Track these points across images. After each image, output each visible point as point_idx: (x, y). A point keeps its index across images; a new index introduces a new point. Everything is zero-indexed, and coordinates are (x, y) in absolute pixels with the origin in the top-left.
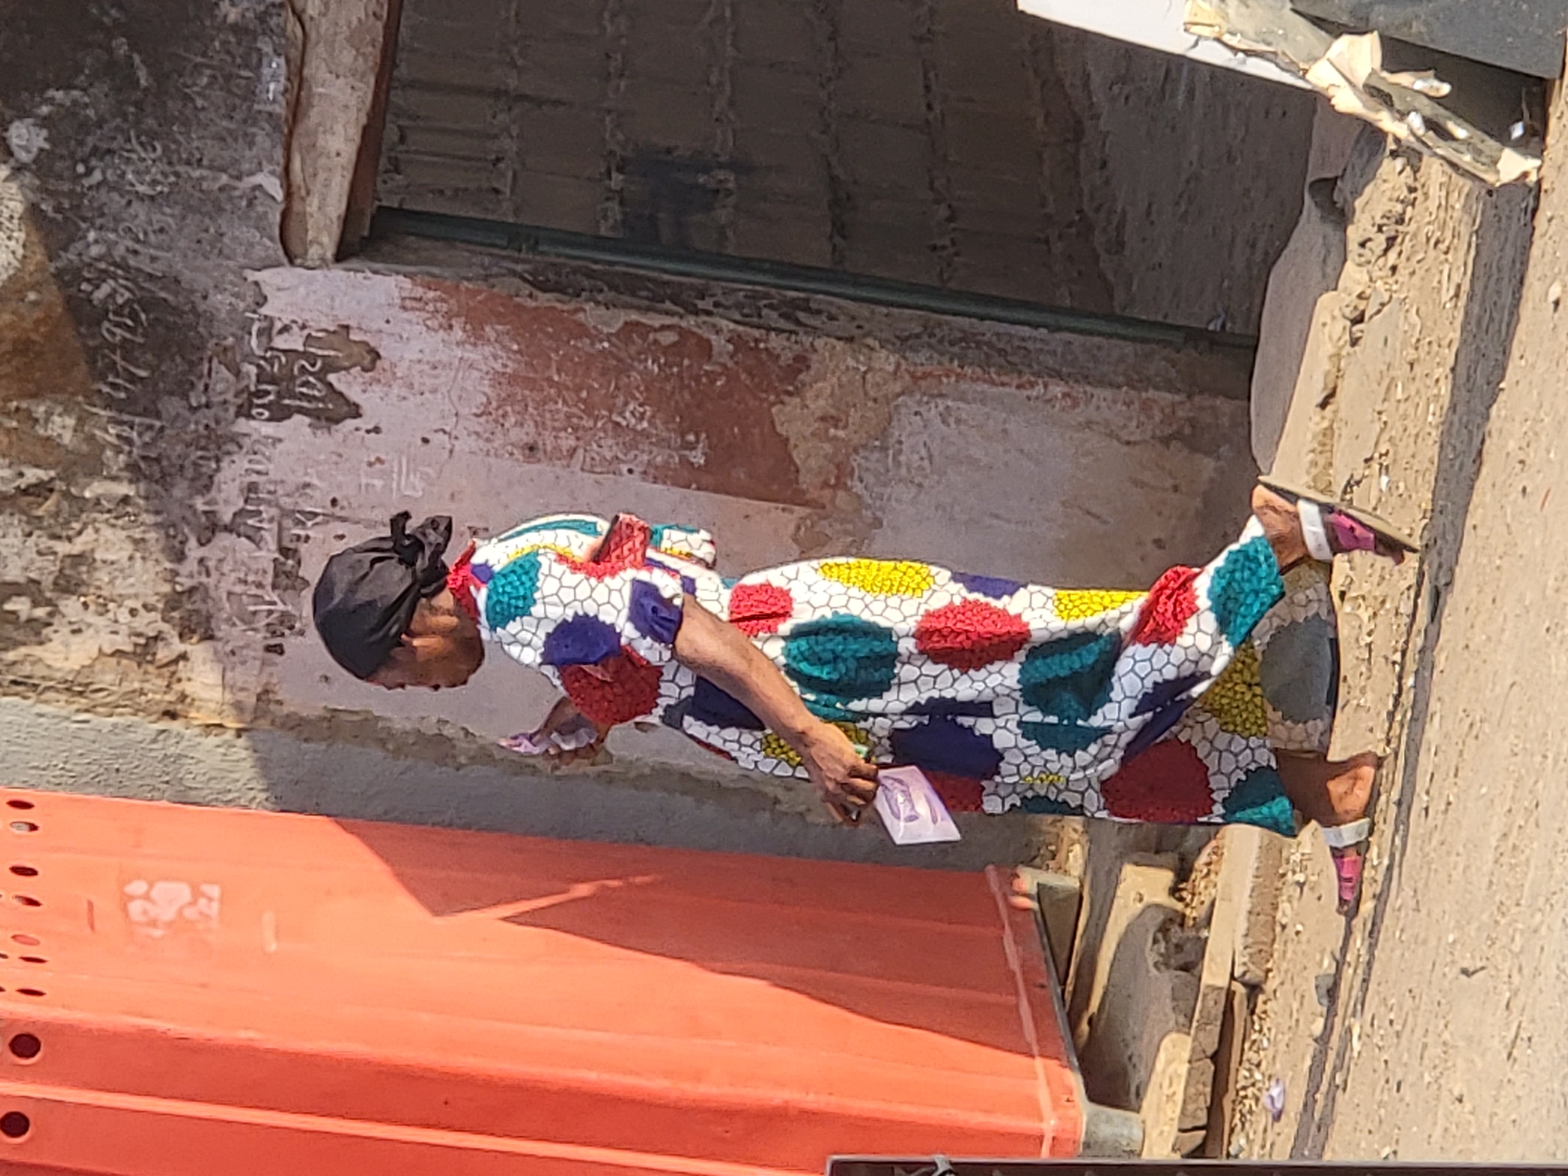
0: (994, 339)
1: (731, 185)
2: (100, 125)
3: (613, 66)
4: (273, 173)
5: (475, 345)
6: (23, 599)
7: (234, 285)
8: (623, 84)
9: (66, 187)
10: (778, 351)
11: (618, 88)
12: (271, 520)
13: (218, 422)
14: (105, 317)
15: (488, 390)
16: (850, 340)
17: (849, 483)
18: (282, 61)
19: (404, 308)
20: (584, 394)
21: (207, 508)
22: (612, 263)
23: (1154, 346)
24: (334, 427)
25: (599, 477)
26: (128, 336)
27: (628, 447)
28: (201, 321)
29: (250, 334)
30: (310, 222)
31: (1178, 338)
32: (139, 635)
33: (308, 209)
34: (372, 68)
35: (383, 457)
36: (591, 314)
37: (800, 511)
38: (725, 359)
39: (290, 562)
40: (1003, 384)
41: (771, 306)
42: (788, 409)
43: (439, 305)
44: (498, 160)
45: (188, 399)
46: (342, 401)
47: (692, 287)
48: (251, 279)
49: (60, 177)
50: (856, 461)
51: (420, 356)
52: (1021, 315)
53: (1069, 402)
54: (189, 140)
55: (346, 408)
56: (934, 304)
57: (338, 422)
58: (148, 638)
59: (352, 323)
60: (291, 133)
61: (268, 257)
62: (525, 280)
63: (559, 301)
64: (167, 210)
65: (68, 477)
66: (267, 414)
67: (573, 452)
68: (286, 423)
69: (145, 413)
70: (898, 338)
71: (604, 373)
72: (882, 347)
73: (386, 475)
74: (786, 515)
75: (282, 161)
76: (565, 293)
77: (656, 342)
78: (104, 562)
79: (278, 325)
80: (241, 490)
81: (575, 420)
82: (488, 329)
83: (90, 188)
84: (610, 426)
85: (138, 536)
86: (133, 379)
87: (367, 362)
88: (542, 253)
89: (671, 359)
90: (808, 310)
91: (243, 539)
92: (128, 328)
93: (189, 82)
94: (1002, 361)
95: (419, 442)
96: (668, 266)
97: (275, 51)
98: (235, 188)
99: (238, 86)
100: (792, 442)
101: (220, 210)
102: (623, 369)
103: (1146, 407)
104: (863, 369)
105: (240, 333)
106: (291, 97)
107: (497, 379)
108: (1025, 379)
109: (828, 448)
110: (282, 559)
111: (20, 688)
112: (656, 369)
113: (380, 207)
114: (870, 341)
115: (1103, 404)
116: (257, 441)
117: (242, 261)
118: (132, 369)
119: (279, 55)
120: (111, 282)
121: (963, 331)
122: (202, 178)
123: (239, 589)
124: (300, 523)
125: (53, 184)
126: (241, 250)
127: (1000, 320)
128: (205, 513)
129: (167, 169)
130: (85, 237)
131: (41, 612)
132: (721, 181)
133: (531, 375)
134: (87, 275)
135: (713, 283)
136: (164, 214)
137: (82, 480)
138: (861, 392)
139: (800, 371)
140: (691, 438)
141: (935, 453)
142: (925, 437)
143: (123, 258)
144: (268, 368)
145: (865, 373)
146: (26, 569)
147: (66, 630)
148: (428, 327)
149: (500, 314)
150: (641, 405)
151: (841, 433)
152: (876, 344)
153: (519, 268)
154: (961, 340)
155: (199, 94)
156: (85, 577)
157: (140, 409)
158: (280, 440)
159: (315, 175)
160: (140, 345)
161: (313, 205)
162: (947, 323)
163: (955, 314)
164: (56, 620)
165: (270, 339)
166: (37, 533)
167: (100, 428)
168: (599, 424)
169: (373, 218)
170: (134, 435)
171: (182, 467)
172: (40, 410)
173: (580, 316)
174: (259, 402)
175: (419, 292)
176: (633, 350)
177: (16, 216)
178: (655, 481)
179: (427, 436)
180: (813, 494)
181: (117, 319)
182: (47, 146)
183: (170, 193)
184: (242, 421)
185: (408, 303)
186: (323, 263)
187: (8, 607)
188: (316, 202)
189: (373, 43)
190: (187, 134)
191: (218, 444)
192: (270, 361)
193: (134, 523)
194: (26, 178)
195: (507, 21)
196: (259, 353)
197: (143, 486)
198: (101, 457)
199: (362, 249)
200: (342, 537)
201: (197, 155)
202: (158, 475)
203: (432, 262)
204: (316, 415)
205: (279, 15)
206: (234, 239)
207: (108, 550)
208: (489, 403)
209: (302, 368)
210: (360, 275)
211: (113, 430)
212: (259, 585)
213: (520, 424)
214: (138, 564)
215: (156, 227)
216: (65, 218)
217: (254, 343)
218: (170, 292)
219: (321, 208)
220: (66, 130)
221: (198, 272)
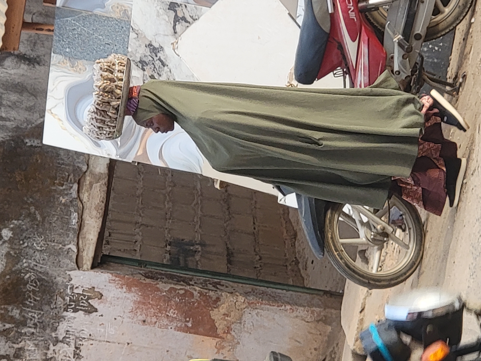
0: (271, 293)
1: (200, 249)
2: (27, 230)
3: (168, 216)
4: (74, 244)
5: (129, 293)
6: (5, 360)
7: (62, 275)
8: (170, 221)
9: (17, 247)
10: (212, 296)
11: (169, 222)
12: (73, 339)
13: (58, 312)
14: (28, 283)
15: (132, 305)
16: (232, 293)
17: (231, 332)
18: (77, 213)
19: (110, 283)
21: (55, 336)
22: (166, 271)
23: (315, 295)
24: (90, 315)
25: (163, 330)
26: (34, 288)
27: (171, 322)
28: (54, 285)
29: (67, 288)
30: (84, 258)
31: (322, 293)
33: (84, 255)
34: (101, 217)
35: (104, 323)
36: (161, 285)
37: (218, 340)
38: (197, 298)
39: (78, 351)
40: (274, 306)
41: (210, 284)
42: (214, 312)
43: (119, 282)
44: (136, 242)
45: (50, 306)
46: (92, 307)
47: (188, 278)
48: (68, 274)
49: (15, 244)
50: (233, 326)
51: (114, 295)
52: (279, 287)
53: (291, 311)
54: (51, 235)
55: (93, 310)
57: (91, 313)
59: (96, 286)
60: (79, 234)
61: (72, 268)
62: (143, 275)
63: (153, 282)
64: (45, 254)
65: (17, 327)
66: (72, 311)
67: (156, 323)
68: (77, 313)
69: (39, 309)
70: (245, 293)
71: (164, 301)
73: (105, 328)
74: (214, 340)
75: (76, 241)
76: (154, 279)
77: (178, 293)
78: (27, 350)
79: (75, 287)
80: (65, 332)
81: (156, 314)
82: (132, 289)
83: (24, 247)
84: (166, 316)
85: (36, 343)
86: (35, 300)
87: (99, 297)
88: (147, 268)
89: (183, 298)
90: (220, 285)
91: (65, 345)
92: (34, 286)
93: (51, 219)
94: (273, 299)
95: (114, 319)
96: (182, 272)
97: (75, 211)
98: (63, 249)
99: (65, 221)
100: (215, 321)
101: (60, 254)
102: (170, 300)
103: (313, 312)
104: (235, 301)
105: (65, 288)
106: (79, 223)
107: (135, 302)
108: (280, 304)
109: (225, 322)
110: (76, 350)
112: (178, 301)
113: (103, 255)
114: (237, 294)
115: (301, 312)
116: (70, 318)
117: (66, 269)
118: (35, 298)
120: (30, 274)
121: (262, 291)
122: (54, 246)
123: (64, 358)
124: (81, 340)
125: (14, 246)
126: (65, 265)
127: (273, 288)
128: (55, 337)
129: (45, 243)
130: (22, 261)
132: (197, 249)
133: (144, 301)
134: (23, 272)
135: (194, 277)
137: (22, 328)
138: (234, 307)
139: (218, 301)
140: (188, 319)
141: (254, 324)
142: (252, 320)
143: (33, 267)
144: (72, 298)
146: (6, 351)
148: (116, 288)
149: (136, 285)
150: (174, 310)
151: (229, 318)
152: (239, 294)
153: (141, 272)
155: (54, 222)
156: (22, 354)
157: (37, 308)
158: (75, 318)
159: (86, 245)
160: (38, 291)
161: (85, 254)
162: (258, 289)
163: (260, 286)
165: (73, 290)
166: (9, 342)
167: (26, 314)
168: (163, 315)
169: (101, 257)
170: (36, 316)
171: (49, 325)
172: (10, 308)
173: (158, 285)
174: (70, 307)
175: (114, 278)
176: (172, 295)
177: (4, 255)
178: (178, 331)
179: (116, 317)
180: (221, 335)
181: (31, 284)
182: (12, 236)
183: (46, 249)
184: (65, 312)
185: (111, 281)
186: (88, 270)
188: (86, 253)
189: (101, 209)
190: (51, 233)
191: (59, 318)
192: (73, 296)
193: (35, 340)
194: (7, 245)
195: (139, 203)
196: (70, 294)
197: (38, 330)
198: (26, 321)
199: (98, 266)
200: (92, 344)
201: (53, 239)
202: (42, 327)
203: (117, 270)
204: (85, 311)
205: (76, 201)
206: (63, 262)
207: (28, 347)
208: (133, 309)
209: (82, 298)
210: (98, 273)
211: (30, 314)
212: (69, 357)
213: (141, 315)
214: (36, 351)
215: (42, 259)
216: (17, 256)
217: (69, 291)
218: (46, 276)
219: (87, 255)
220: (17, 231)
221: (53, 271)
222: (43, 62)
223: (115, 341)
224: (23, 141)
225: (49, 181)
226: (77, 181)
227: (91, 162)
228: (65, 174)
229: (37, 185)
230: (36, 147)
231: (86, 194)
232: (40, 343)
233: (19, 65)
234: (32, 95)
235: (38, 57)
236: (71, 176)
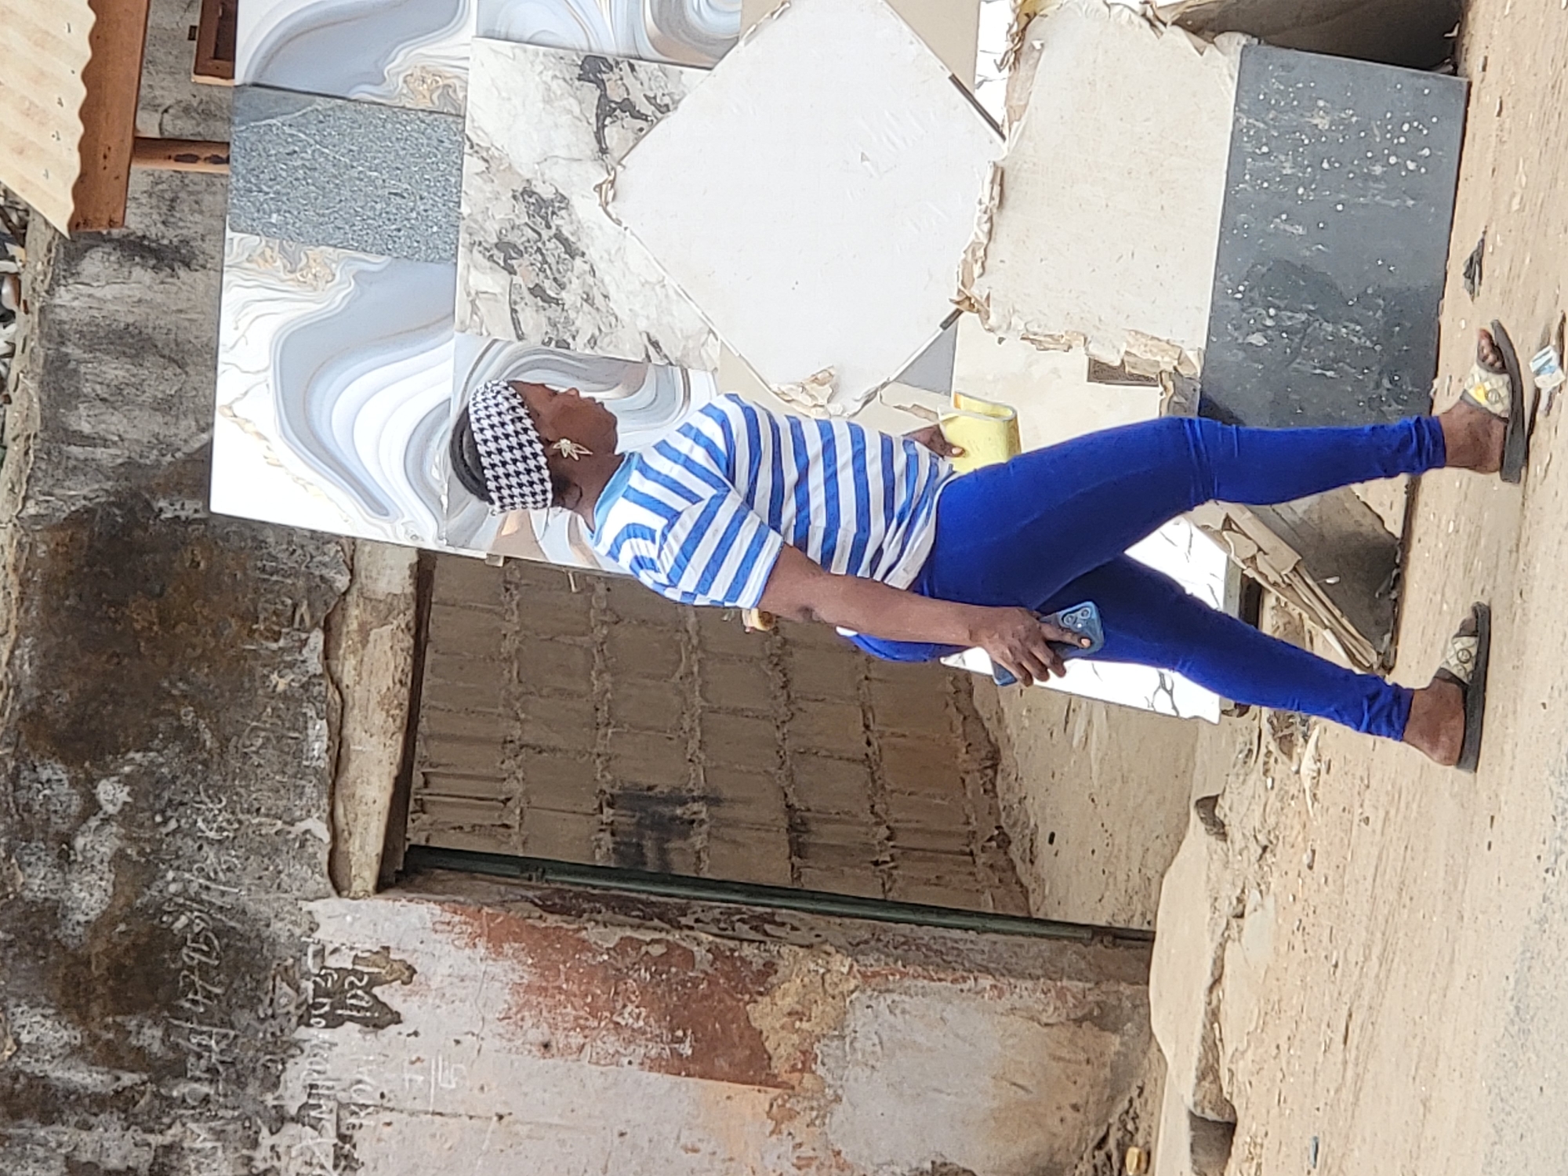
0: (931, 941)
1: (704, 815)
2: (175, 778)
3: (601, 717)
4: (319, 818)
5: (495, 960)
7: (292, 914)
8: (609, 732)
9: (147, 834)
10: (750, 958)
11: (606, 735)
12: (331, 1111)
13: (282, 1031)
14: (185, 944)
15: (508, 997)
16: (810, 947)
17: (814, 1067)
18: (324, 722)
19: (436, 931)
20: (589, 1000)
21: (276, 1103)
22: (605, 888)
23: (1066, 942)
24: (380, 1032)
25: (604, 1069)
26: (204, 959)
27: (628, 1043)
28: (265, 946)
29: (306, 954)
30: (353, 860)
31: (1086, 934)
33: (351, 849)
34: (400, 729)
35: (422, 1057)
36: (592, 933)
37: (774, 1092)
38: (706, 967)
39: (347, 1146)
40: (940, 980)
41: (741, 920)
42: (760, 1006)
43: (464, 927)
44: (508, 799)
45: (256, 1011)
46: (386, 1010)
47: (673, 906)
48: (305, 909)
49: (141, 826)
50: (817, 1048)
51: (451, 970)
52: (956, 921)
53: (996, 992)
54: (250, 793)
55: (389, 1016)
57: (382, 1028)
59: (392, 945)
60: (334, 783)
61: (317, 890)
62: (536, 905)
63: (566, 922)
64: (233, 852)
65: (158, 1081)
66: (324, 1023)
67: (581, 1048)
68: (339, 1029)
69: (222, 1024)
70: (851, 944)
71: (605, 980)
72: (837, 952)
73: (426, 1072)
74: (762, 1095)
75: (328, 809)
76: (571, 915)
77: (647, 953)
78: (191, 1150)
79: (329, 948)
80: (304, 1088)
81: (582, 1022)
82: (506, 946)
83: (167, 835)
84: (611, 1026)
85: (219, 1128)
86: (209, 996)
87: (405, 978)
88: (549, 881)
89: (661, 968)
90: (774, 923)
91: (307, 1128)
92: (203, 953)
93: (247, 743)
94: (939, 960)
95: (453, 1043)
96: (657, 889)
97: (318, 715)
98: (289, 833)
99: (289, 746)
100: (765, 1034)
101: (277, 850)
102: (620, 976)
103: (1061, 994)
104: (822, 971)
105: (298, 955)
106: (334, 752)
107: (515, 988)
108: (958, 974)
109: (795, 1038)
110: (341, 1144)
112: (648, 977)
113: (411, 846)
114: (828, 948)
115: (1025, 993)
116: (318, 1046)
117: (297, 894)
118: (209, 988)
119: (321, 719)
120: (188, 914)
121: (904, 936)
122: (260, 824)
123: (305, 1170)
124: (353, 1113)
125: (137, 833)
126: (296, 884)
127: (936, 926)
128: (275, 1107)
129: (230, 816)
130: (163, 877)
132: (694, 813)
133: (544, 984)
134: (169, 909)
135: (694, 902)
136: (229, 855)
137: (172, 1082)
138: (820, 990)
139: (769, 975)
140: (680, 1033)
141: (885, 1038)
142: (875, 1027)
143: (198, 894)
144: (323, 984)
145: (824, 974)
146: (125, 1158)
148: (456, 946)
149: (517, 933)
150: (637, 1007)
151: (805, 1025)
152: (832, 950)
153: (530, 894)
154: (904, 943)
155: (257, 753)
156: (175, 1163)
157: (216, 1021)
158: (336, 1045)
159: (355, 820)
160: (216, 967)
161: (354, 846)
162: (891, 929)
163: (897, 922)
165: (323, 961)
166: (133, 1128)
167: (184, 1038)
168: (603, 1024)
169: (406, 854)
170: (213, 1043)
171: (254, 1070)
172: (132, 1025)
173: (583, 934)
174: (317, 1013)
175: (447, 917)
176: (628, 961)
177: (106, 859)
178: (651, 1069)
179: (458, 1038)
180: (784, 1077)
181: (195, 945)
182: (129, 800)
183: (234, 838)
184: (302, 1028)
185: (439, 927)
186: (367, 894)
188: (357, 842)
189: (400, 706)
190: (247, 787)
191: (283, 1049)
192: (325, 978)
193: (216, 1117)
194: (113, 828)
195: (510, 680)
196: (316, 971)
197: (221, 1086)
198: (185, 1062)
199: (398, 880)
200: (389, 1124)
201: (256, 805)
202: (234, 1076)
203: (459, 892)
204: (364, 1022)
205: (320, 684)
206: (289, 875)
207: (194, 1140)
208: (509, 1009)
209: (352, 983)
210: (398, 904)
211: (195, 1040)
212: (322, 1167)
213: (536, 1026)
214: (220, 1153)
215: (224, 867)
216: (148, 861)
217: (310, 963)
218: (238, 921)
219: (362, 848)
220: (145, 786)
221: (259, 903)
222: (201, 259)
223: (461, 1111)
224: (148, 505)
225: (234, 623)
226: (322, 624)
227: (362, 562)
228: (283, 603)
229: (197, 640)
230: (188, 522)
231: (352, 662)
232: (230, 1128)
233: (125, 270)
234: (171, 360)
235: (185, 242)
236: (303, 609)
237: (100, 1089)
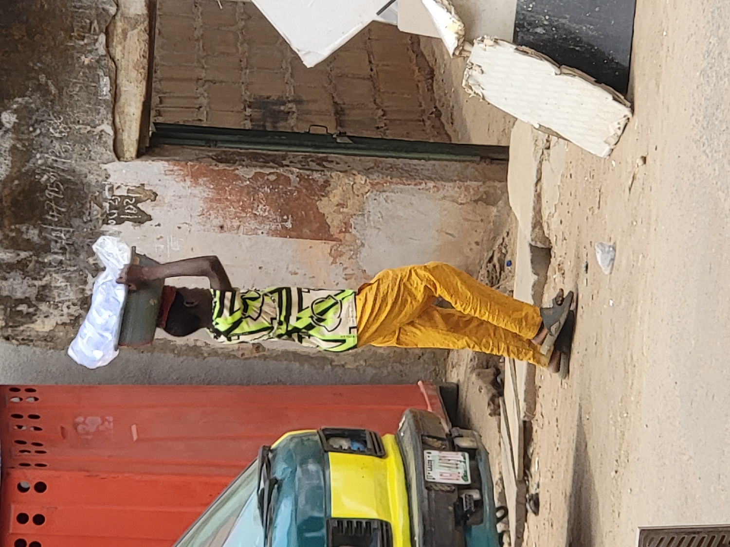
0: (404, 166)
1: (294, 109)
2: (37, 110)
3: (243, 65)
4: (108, 124)
5: (195, 187)
6: (24, 305)
7: (97, 171)
8: (248, 71)
9: (26, 137)
10: (317, 179)
11: (246, 73)
13: (95, 227)
14: (47, 188)
15: (202, 205)
16: (345, 172)
17: (350, 230)
18: (108, 78)
19: (166, 175)
21: (94, 262)
22: (247, 149)
23: (468, 163)
24: (142, 225)
25: (250, 237)
26: (56, 195)
27: (261, 223)
28: (85, 186)
29: (105, 190)
30: (125, 143)
31: (478, 159)
32: (72, 315)
33: (124, 138)
34: (144, 79)
35: (162, 236)
36: (241, 171)
37: (332, 243)
38: (296, 184)
40: (409, 185)
41: (312, 161)
42: (322, 202)
43: (180, 172)
44: (200, 107)
45: (82, 219)
46: (144, 214)
47: (279, 156)
48: (103, 168)
49: (23, 133)
50: (352, 221)
51: (174, 193)
52: (414, 155)
53: (436, 189)
54: (74, 114)
55: (146, 217)
56: (378, 154)
57: (143, 223)
58: (76, 317)
59: (146, 183)
60: (114, 108)
61: (108, 159)
62: (213, 159)
63: (228, 166)
64: (68, 143)
65: (38, 255)
66: (115, 222)
67: (239, 227)
68: (123, 225)
69: (66, 225)
70: (365, 169)
71: (248, 194)
72: (359, 174)
73: (165, 243)
74: (327, 245)
75: (111, 119)
76: (230, 163)
77: (268, 179)
78: (55, 287)
79: (116, 186)
81: (238, 214)
82: (200, 180)
83: (36, 136)
84: (252, 215)
85: (68, 276)
86: (59, 212)
87: (152, 198)
88: (219, 147)
89: (275, 186)
90: (328, 161)
92: (56, 192)
93: (72, 90)
94: (408, 175)
95: (177, 229)
96: (269, 148)
97: (104, 74)
98: (94, 132)
99: (91, 90)
100: (326, 215)
101: (88, 140)
102: (256, 191)
103: (467, 189)
104: (352, 183)
105: (101, 190)
106: (113, 92)
107: (205, 200)
108: (418, 180)
109: (341, 216)
111: (26, 342)
112: (269, 191)
114: (354, 172)
115: (450, 189)
116: (112, 234)
117: (99, 161)
118: (59, 208)
119: (106, 76)
120: (48, 174)
121: (390, 164)
122: (80, 129)
125: (21, 136)
126: (99, 156)
127: (405, 158)
128: (94, 264)
129: (66, 126)
130: (35, 157)
131: (31, 310)
132: (290, 109)
133: (219, 197)
134: (38, 172)
135: (289, 153)
136: (66, 144)
137: (44, 255)
138: (351, 192)
139: (326, 187)
140: (285, 217)
141: (384, 214)
142: (379, 209)
143: (52, 164)
144: (113, 203)
145: (353, 185)
146: (24, 293)
147: (42, 316)
148: (176, 181)
149: (205, 173)
150: (264, 206)
151: (345, 210)
152: (356, 173)
153: (210, 154)
154: (391, 167)
155: (76, 94)
156: (48, 294)
157: (63, 224)
158: (121, 232)
159: (125, 123)
160: (62, 198)
161: (125, 136)
162: (384, 161)
163: (387, 157)
164: (38, 312)
165: (113, 192)
166: (27, 278)
167: (49, 234)
168: (248, 215)
169: (151, 139)
170: (62, 235)
171: (83, 247)
172: (24, 228)
173: (237, 172)
174: (111, 218)
175: (171, 167)
176: (259, 183)
177: (7, 150)
178: (272, 235)
179: (179, 226)
180: (336, 236)
181: (52, 189)
182: (17, 121)
183: (68, 136)
184: (105, 225)
185: (167, 173)
186: (132, 159)
187: (19, 308)
188: (126, 134)
189: (143, 68)
190: (72, 111)
192: (114, 201)
193: (66, 271)
194: (10, 135)
195: (199, 50)
196: (110, 198)
197: (68, 256)
198: (49, 245)
199: (147, 151)
201: (77, 119)
202: (73, 251)
203: (178, 155)
204: (134, 221)
205: (105, 60)
206: (95, 152)
207: (56, 282)
208: (203, 210)
209: (127, 202)
210: (147, 163)
211: (54, 234)
213: (216, 218)
214: (69, 288)
215: (64, 150)
216: (27, 150)
217: (107, 194)
218: (71, 176)
219: (129, 137)
220: (24, 114)
221: (82, 167)
225: (62, 34)
226: (104, 31)
227: (122, 0)
228: (85, 22)
229: (45, 42)
231: (119, 48)
232: (73, 275)
236: (95, 24)
237: (10, 261)
